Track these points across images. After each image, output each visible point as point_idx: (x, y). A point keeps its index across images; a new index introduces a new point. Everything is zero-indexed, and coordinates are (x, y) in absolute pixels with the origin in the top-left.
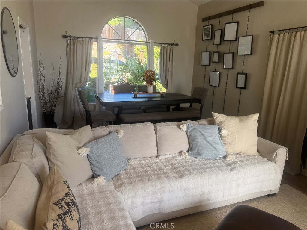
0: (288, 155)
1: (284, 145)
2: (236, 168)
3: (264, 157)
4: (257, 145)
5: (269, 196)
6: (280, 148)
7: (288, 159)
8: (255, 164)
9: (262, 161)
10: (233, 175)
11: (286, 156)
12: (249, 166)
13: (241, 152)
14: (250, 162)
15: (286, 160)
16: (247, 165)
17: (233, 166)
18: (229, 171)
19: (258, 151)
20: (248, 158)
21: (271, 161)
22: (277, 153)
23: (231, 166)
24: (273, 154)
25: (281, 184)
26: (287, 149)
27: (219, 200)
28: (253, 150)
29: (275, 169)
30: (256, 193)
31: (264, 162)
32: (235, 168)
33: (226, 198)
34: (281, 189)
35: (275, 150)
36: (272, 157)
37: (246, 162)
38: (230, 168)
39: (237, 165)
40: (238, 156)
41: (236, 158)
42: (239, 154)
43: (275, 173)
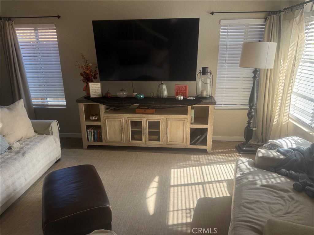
0: (59, 126)
1: (53, 119)
2: (27, 152)
3: (42, 134)
4: (32, 127)
5: (56, 162)
6: (52, 122)
7: (59, 129)
8: (39, 142)
9: (42, 137)
10: (27, 158)
11: (58, 127)
12: (36, 146)
13: (22, 138)
14: (34, 143)
15: (59, 130)
16: (34, 145)
17: (22, 151)
18: (21, 157)
19: (35, 131)
20: (30, 140)
21: (50, 135)
22: (51, 127)
23: (21, 152)
24: (49, 129)
25: (61, 149)
26: (57, 121)
27: (23, 185)
28: (31, 132)
29: (54, 139)
30: (48, 164)
31: (45, 137)
32: (25, 152)
33: (28, 181)
34: (63, 153)
35: (49, 125)
36: (49, 131)
37: (31, 144)
38: (20, 154)
39: (25, 149)
40: (21, 142)
41: (21, 144)
42: (21, 140)
43: (56, 142)
